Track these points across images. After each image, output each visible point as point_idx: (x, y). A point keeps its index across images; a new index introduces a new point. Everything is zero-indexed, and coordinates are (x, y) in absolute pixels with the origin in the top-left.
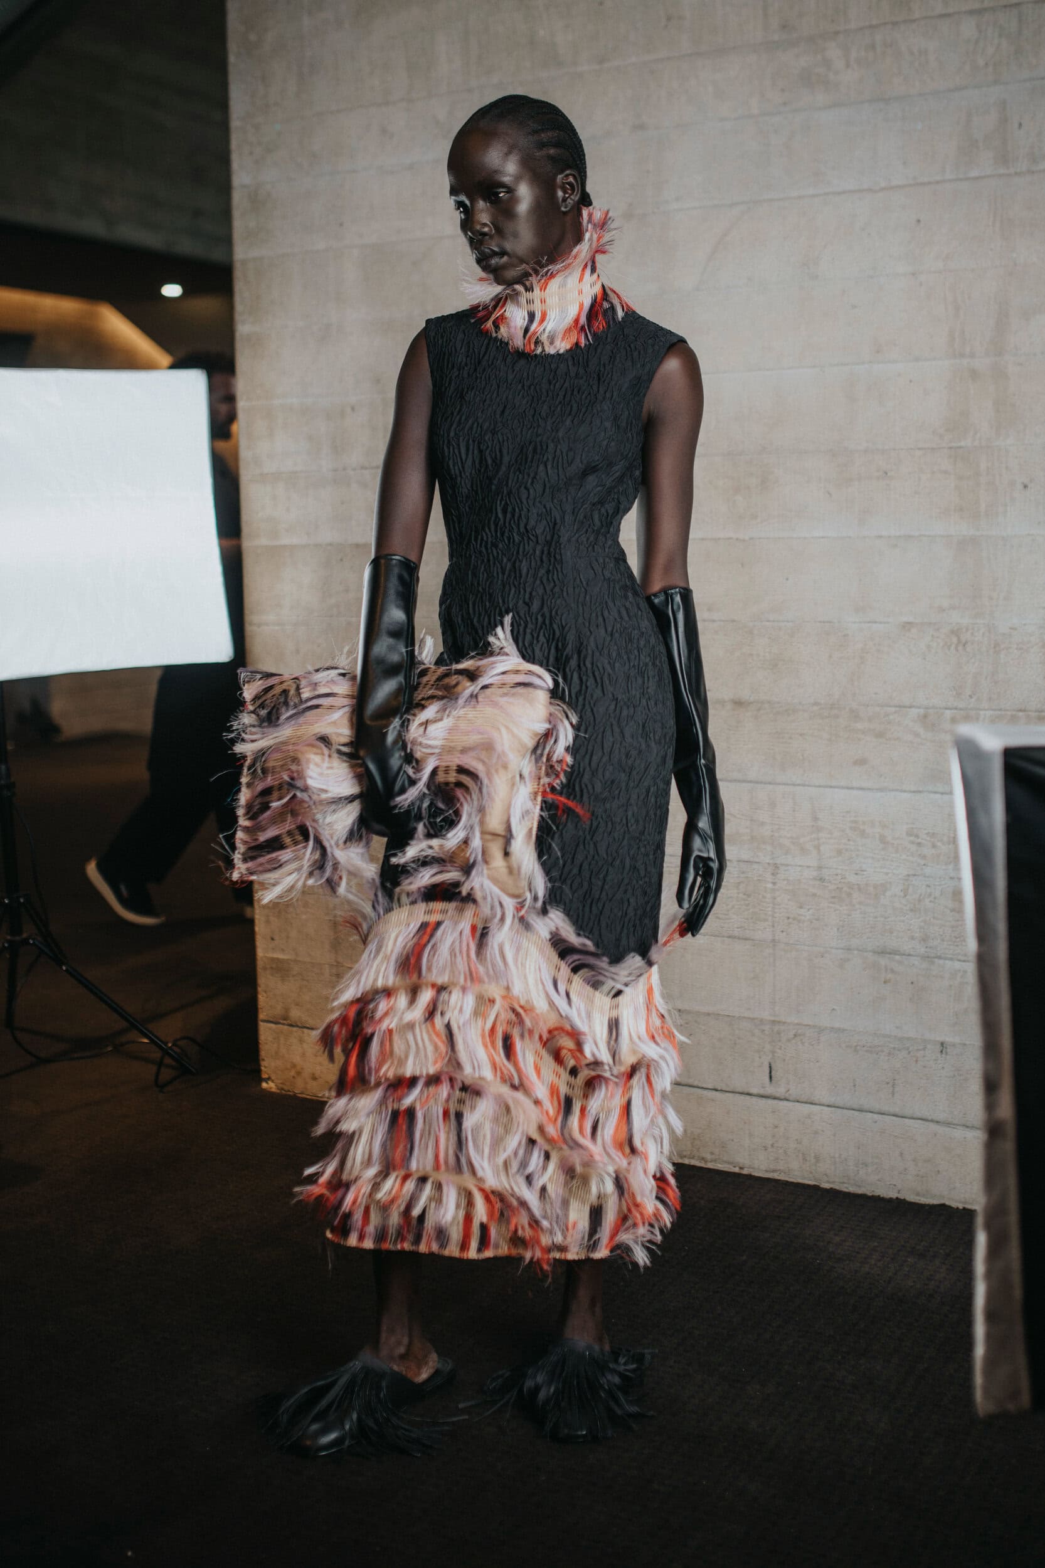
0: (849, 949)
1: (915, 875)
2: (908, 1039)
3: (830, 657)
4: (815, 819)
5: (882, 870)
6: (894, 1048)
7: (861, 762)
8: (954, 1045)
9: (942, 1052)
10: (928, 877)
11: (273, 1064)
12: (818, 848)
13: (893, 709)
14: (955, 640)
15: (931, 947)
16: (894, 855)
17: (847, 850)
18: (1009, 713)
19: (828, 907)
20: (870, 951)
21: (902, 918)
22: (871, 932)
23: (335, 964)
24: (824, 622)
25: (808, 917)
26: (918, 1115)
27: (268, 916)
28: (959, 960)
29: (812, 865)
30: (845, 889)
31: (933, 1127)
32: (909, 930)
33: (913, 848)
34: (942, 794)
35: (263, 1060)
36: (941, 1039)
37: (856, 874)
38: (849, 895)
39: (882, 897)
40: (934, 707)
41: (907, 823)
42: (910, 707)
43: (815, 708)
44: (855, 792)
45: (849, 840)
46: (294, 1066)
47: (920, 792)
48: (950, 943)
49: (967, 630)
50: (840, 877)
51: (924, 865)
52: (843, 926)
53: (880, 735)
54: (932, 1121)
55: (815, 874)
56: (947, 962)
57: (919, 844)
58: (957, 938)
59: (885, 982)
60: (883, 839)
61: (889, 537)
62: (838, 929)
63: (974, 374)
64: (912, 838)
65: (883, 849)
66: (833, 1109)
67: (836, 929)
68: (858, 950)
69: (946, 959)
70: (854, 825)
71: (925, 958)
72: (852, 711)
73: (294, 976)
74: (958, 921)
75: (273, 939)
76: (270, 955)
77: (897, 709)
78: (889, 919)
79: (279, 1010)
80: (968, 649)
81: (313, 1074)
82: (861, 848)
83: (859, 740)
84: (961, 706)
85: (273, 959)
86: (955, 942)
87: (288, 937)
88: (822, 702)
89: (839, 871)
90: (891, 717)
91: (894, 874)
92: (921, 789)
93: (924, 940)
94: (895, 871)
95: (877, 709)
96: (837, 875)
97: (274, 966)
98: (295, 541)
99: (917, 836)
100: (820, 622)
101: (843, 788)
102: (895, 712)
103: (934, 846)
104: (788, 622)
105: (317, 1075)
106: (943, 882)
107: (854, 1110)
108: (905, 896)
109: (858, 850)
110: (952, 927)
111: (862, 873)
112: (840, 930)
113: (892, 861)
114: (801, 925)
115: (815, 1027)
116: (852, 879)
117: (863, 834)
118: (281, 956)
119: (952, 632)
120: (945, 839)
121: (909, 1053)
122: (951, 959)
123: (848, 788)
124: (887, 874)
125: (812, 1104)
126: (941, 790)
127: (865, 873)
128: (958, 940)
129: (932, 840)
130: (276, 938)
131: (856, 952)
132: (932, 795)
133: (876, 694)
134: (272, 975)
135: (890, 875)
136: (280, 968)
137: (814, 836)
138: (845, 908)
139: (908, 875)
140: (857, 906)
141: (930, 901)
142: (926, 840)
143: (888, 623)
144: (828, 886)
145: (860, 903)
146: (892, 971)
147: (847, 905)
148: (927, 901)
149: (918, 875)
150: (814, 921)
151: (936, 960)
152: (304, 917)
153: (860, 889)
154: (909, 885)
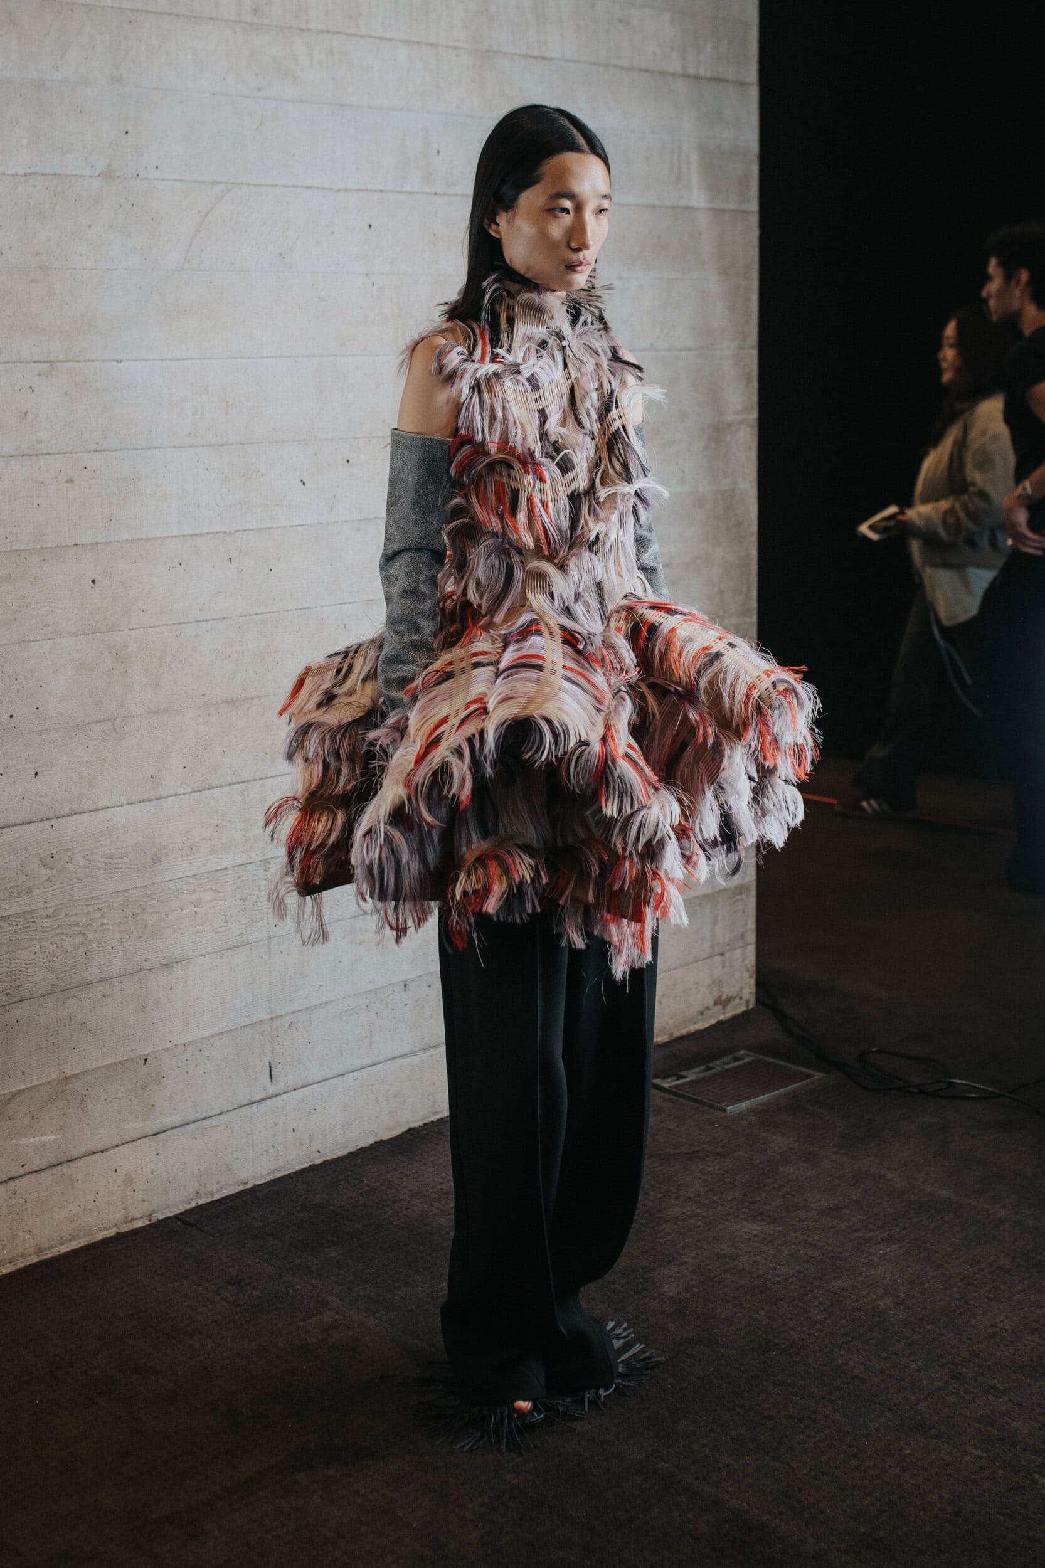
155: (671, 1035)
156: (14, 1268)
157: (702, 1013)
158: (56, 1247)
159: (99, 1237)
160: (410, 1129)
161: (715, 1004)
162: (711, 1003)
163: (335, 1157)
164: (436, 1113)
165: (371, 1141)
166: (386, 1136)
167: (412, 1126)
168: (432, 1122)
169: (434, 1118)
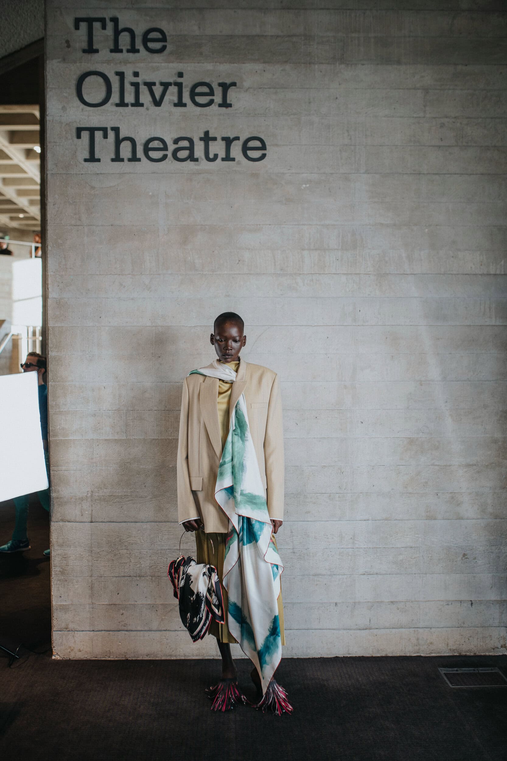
0: (303, 575)
1: (326, 548)
2: (325, 603)
3: (297, 478)
4: (292, 532)
6: (320, 607)
7: (308, 512)
8: (340, 603)
9: (336, 606)
10: (331, 548)
11: (59, 648)
12: (293, 542)
13: (319, 494)
14: (340, 471)
15: (331, 572)
16: (319, 542)
17: (303, 542)
18: (357, 494)
19: (296, 562)
20: (311, 575)
21: (322, 563)
22: (311, 569)
23: (91, 603)
26: (328, 628)
27: (58, 588)
29: (290, 548)
30: (302, 555)
31: (333, 631)
32: (324, 567)
34: (335, 521)
35: (54, 647)
36: (336, 601)
38: (304, 557)
39: (315, 556)
40: (333, 493)
41: (325, 531)
42: (324, 493)
44: (306, 522)
45: (303, 539)
46: (70, 647)
47: (328, 521)
48: (338, 569)
49: (344, 468)
51: (329, 545)
52: (301, 568)
53: (314, 503)
54: (333, 629)
55: (292, 551)
56: (337, 576)
57: (328, 538)
59: (316, 585)
60: (315, 537)
61: (317, 438)
63: (345, 387)
64: (325, 536)
65: (315, 541)
66: (298, 630)
67: (299, 569)
71: (330, 575)
72: (305, 495)
73: (71, 611)
75: (60, 597)
76: (59, 604)
77: (321, 494)
78: (317, 564)
79: (63, 625)
80: (344, 474)
81: (80, 649)
83: (307, 505)
84: (342, 492)
85: (61, 605)
87: (68, 595)
89: (300, 549)
90: (318, 497)
93: (329, 569)
94: (319, 548)
95: (314, 495)
97: (61, 608)
99: (327, 535)
101: (302, 521)
103: (333, 538)
105: (81, 650)
106: (336, 550)
107: (305, 629)
109: (307, 542)
113: (318, 544)
114: (287, 569)
115: (291, 603)
116: (305, 551)
117: (308, 536)
118: (65, 603)
119: (339, 469)
121: (325, 607)
122: (339, 575)
124: (317, 549)
125: (290, 630)
126: (335, 520)
128: (341, 568)
130: (62, 596)
131: (306, 576)
132: (332, 522)
133: (313, 489)
134: (60, 611)
136: (65, 609)
137: (291, 538)
138: (302, 561)
139: (324, 549)
140: (307, 560)
141: (332, 557)
142: (330, 536)
143: (317, 466)
146: (319, 581)
148: (330, 556)
151: (334, 576)
152: (76, 586)
153: (307, 555)
154: (324, 552)
155: (475, 654)
156: (176, 659)
157: (493, 649)
158: (191, 656)
159: (207, 658)
160: (337, 657)
161: (502, 647)
162: (499, 646)
163: (303, 658)
164: (349, 654)
165: (319, 656)
166: (325, 656)
167: (338, 656)
168: (347, 657)
169: (349, 656)
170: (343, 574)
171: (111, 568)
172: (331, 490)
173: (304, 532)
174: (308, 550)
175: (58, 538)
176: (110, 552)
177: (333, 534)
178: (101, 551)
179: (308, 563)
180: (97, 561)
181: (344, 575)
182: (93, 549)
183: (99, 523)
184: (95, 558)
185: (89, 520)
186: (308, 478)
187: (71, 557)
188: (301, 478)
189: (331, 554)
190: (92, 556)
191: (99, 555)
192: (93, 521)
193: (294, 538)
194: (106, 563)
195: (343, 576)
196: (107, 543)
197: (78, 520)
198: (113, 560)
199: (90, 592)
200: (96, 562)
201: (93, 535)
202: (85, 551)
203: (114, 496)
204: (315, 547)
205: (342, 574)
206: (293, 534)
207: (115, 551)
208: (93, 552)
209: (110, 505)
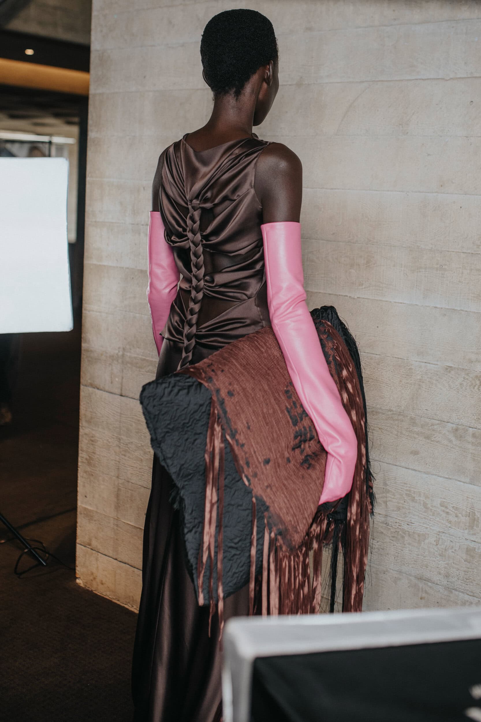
1: (444, 532)
3: (401, 381)
5: (424, 525)
7: (415, 453)
10: (452, 535)
11: (82, 570)
13: (437, 422)
15: (450, 582)
16: (431, 517)
17: (403, 508)
19: (390, 542)
20: (413, 576)
21: (434, 559)
22: (414, 564)
23: (116, 518)
24: (398, 358)
25: (377, 546)
27: (84, 483)
28: (468, 595)
29: (381, 513)
30: (400, 533)
32: (438, 568)
33: (444, 515)
35: (77, 566)
37: (408, 524)
38: (403, 537)
39: (423, 543)
40: (462, 425)
41: (441, 498)
42: (448, 422)
43: (389, 413)
44: (410, 471)
45: (405, 502)
46: (92, 574)
47: (450, 479)
48: (462, 582)
50: (398, 524)
51: (450, 527)
52: (397, 557)
53: (428, 437)
55: (383, 519)
56: (460, 593)
57: (447, 513)
58: (467, 580)
59: (421, 598)
60: (425, 505)
62: (394, 558)
64: (443, 508)
65: (425, 512)
67: (393, 558)
68: (406, 573)
69: (460, 592)
70: (408, 493)
71: (447, 588)
72: (412, 419)
73: (95, 520)
74: (468, 568)
75: (86, 497)
76: (84, 506)
77: (439, 422)
78: (426, 558)
79: (87, 539)
82: (411, 508)
83: (415, 438)
85: (85, 509)
86: (465, 582)
87: (94, 497)
88: (394, 409)
89: (398, 521)
90: (435, 427)
91: (431, 529)
92: (450, 477)
93: (446, 576)
94: (431, 527)
95: (427, 420)
96: (396, 523)
97: (86, 513)
98: (110, 264)
99: (446, 507)
100: (396, 358)
101: (403, 468)
102: (438, 424)
104: (376, 355)
106: (460, 541)
108: (437, 545)
109: (410, 509)
110: (465, 572)
111: (411, 524)
112: (396, 559)
113: (430, 520)
116: (405, 527)
117: (413, 500)
118: (90, 508)
120: (464, 513)
122: (463, 592)
123: (407, 468)
124: (427, 528)
126: (463, 480)
127: (413, 524)
128: (468, 581)
129: (456, 512)
130: (88, 496)
131: (403, 574)
132: (458, 482)
133: (426, 410)
134: (84, 517)
135: (428, 529)
136: (89, 515)
138: (399, 545)
139: (439, 532)
140: (407, 545)
141: (452, 552)
142: (452, 511)
143: (437, 365)
144: (390, 529)
145: (409, 544)
146: (426, 592)
147: (401, 544)
148: (450, 551)
149: (446, 533)
150: (380, 549)
151: (453, 591)
152: (102, 487)
153: (409, 535)
154: (439, 538)
170: (472, 594)
171: (140, 472)
172: (458, 419)
173: (407, 490)
174: (412, 526)
175: (86, 411)
176: (140, 446)
177: (457, 508)
178: (129, 443)
179: (410, 552)
180: (125, 455)
181: (473, 596)
182: (122, 437)
183: (129, 399)
184: (123, 451)
185: (118, 391)
186: (419, 385)
187: (99, 442)
188: (407, 383)
189: (452, 548)
190: (119, 447)
191: (128, 447)
192: (123, 394)
193: (388, 495)
194: (134, 463)
195: (471, 597)
196: (137, 432)
197: (107, 388)
198: (142, 460)
199: (116, 500)
200: (123, 457)
201: (122, 415)
202: (113, 438)
203: (147, 361)
204: (424, 523)
205: (470, 594)
206: (388, 487)
207: (145, 448)
208: (122, 441)
209: (142, 374)
